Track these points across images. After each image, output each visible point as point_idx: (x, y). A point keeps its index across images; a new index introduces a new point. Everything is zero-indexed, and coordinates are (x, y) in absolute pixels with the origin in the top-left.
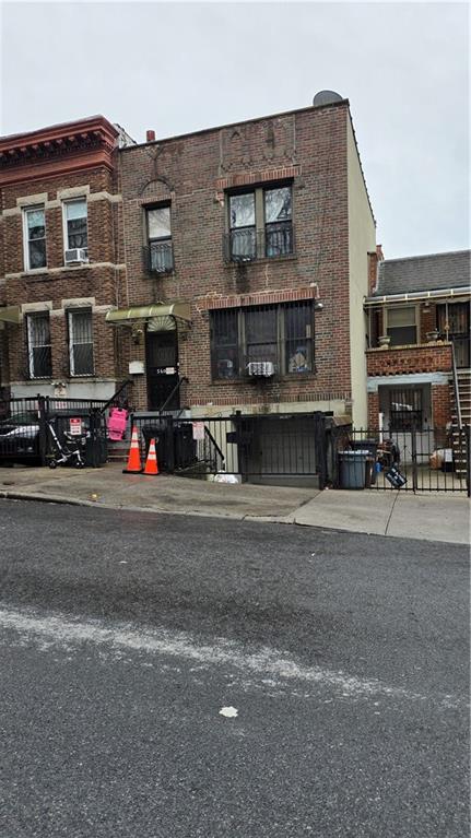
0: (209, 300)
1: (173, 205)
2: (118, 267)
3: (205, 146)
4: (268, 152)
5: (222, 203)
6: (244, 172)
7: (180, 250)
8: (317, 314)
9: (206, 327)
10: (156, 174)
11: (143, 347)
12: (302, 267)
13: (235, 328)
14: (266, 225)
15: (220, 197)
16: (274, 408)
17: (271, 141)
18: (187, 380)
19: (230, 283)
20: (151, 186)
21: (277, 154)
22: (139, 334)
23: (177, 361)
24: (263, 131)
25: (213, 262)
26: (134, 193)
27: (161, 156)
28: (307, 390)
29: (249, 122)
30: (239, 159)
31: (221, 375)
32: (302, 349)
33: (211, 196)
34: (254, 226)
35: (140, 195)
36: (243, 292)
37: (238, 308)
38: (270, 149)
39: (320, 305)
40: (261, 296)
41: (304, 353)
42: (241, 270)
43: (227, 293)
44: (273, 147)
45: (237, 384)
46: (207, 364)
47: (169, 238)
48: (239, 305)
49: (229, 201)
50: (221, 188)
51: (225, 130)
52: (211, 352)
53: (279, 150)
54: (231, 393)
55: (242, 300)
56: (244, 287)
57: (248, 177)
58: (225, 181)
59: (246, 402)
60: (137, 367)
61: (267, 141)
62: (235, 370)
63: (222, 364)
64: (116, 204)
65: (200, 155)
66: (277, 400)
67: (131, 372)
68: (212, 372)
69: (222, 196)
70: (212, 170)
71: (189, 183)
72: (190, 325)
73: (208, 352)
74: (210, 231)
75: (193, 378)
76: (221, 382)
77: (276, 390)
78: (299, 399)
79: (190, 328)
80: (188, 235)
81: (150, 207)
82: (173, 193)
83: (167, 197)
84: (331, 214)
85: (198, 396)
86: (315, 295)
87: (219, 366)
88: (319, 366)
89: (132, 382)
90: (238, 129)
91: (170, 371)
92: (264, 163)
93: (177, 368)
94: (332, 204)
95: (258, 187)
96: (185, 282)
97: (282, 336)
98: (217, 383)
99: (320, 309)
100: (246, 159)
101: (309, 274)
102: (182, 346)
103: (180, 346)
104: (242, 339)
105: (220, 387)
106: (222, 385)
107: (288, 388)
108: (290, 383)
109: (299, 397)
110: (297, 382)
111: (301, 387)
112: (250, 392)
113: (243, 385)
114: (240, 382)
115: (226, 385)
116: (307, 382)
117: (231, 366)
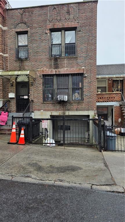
0: (43, 71)
1: (29, 33)
2: (5, 55)
3: (42, 12)
4: (67, 17)
5: (49, 34)
6: (58, 23)
7: (31, 51)
8: (84, 79)
9: (41, 81)
10: (22, 20)
11: (15, 87)
12: (79, 61)
13: (53, 82)
14: (65, 44)
15: (48, 32)
16: (67, 113)
17: (68, 13)
18: (33, 101)
19: (51, 65)
20: (20, 25)
21: (71, 18)
22: (13, 82)
23: (29, 93)
24: (65, 8)
25: (44, 56)
26: (13, 27)
27: (24, 14)
28: (80, 107)
29: (60, 4)
30: (56, 18)
31: (46, 99)
32: (78, 91)
33: (44, 31)
34: (61, 44)
35: (15, 28)
36: (56, 68)
37: (54, 75)
38: (68, 16)
39: (86, 75)
40: (63, 71)
41: (78, 93)
42: (56, 60)
43: (50, 68)
44: (69, 15)
46: (41, 95)
47: (27, 46)
48: (55, 73)
49: (51, 33)
50: (48, 28)
51: (50, 7)
52: (43, 91)
53: (71, 16)
54: (51, 106)
55: (56, 72)
56: (56, 67)
57: (59, 25)
58: (50, 26)
59: (57, 110)
60: (12, 95)
61: (67, 13)
62: (52, 98)
63: (47, 96)
64: (5, 31)
65: (40, 15)
66: (68, 110)
67: (9, 97)
68: (43, 98)
69: (49, 31)
70: (45, 21)
71: (35, 25)
72: (34, 79)
73: (42, 91)
74: (43, 44)
75: (35, 100)
76: (47, 102)
77: (68, 107)
78: (77, 110)
79: (35, 81)
80: (34, 45)
81: (19, 33)
82: (29, 28)
83: (26, 30)
84: (91, 42)
85: (37, 108)
86: (84, 71)
87: (45, 96)
88: (85, 98)
89: (10, 101)
90: (56, 7)
91: (26, 97)
92: (65, 20)
93: (29, 96)
94: (91, 38)
95: (63, 30)
96: (33, 63)
97: (71, 86)
98: (45, 102)
99: (85, 77)
100: (59, 18)
101: (82, 64)
102: (31, 88)
103: (30, 88)
104: (55, 87)
105: (46, 104)
106: (47, 103)
107: (73, 106)
108: (73, 104)
109: (77, 109)
110: (76, 104)
111: (78, 106)
112: (58, 107)
113: (55, 104)
114: (54, 102)
115: (49, 103)
116: (80, 104)
117: (50, 97)
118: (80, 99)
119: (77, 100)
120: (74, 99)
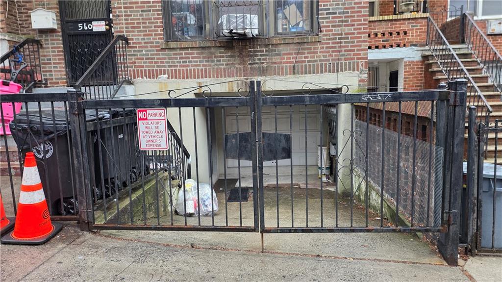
18: (126, 40)
23: (109, 11)
28: (306, 57)
31: (178, 34)
41: (299, 6)
45: (203, 48)
54: (196, 60)
59: (218, 74)
60: (43, 18)
67: (35, 26)
68: (165, 30)
75: (135, 37)
76: (179, 45)
77: (262, 58)
78: (294, 71)
85: (146, 65)
87: (174, 20)
89: (39, 43)
91: (99, 27)
93: (109, 23)
98: (172, 45)
105: (178, 52)
106: (181, 49)
107: (279, 55)
108: (281, 47)
109: (294, 67)
110: (292, 46)
111: (298, 54)
112: (223, 59)
113: (213, 50)
114: (208, 44)
115: (187, 48)
116: (306, 46)
117: (193, 22)
118: (307, 28)
119: (294, 33)
120: (283, 29)
